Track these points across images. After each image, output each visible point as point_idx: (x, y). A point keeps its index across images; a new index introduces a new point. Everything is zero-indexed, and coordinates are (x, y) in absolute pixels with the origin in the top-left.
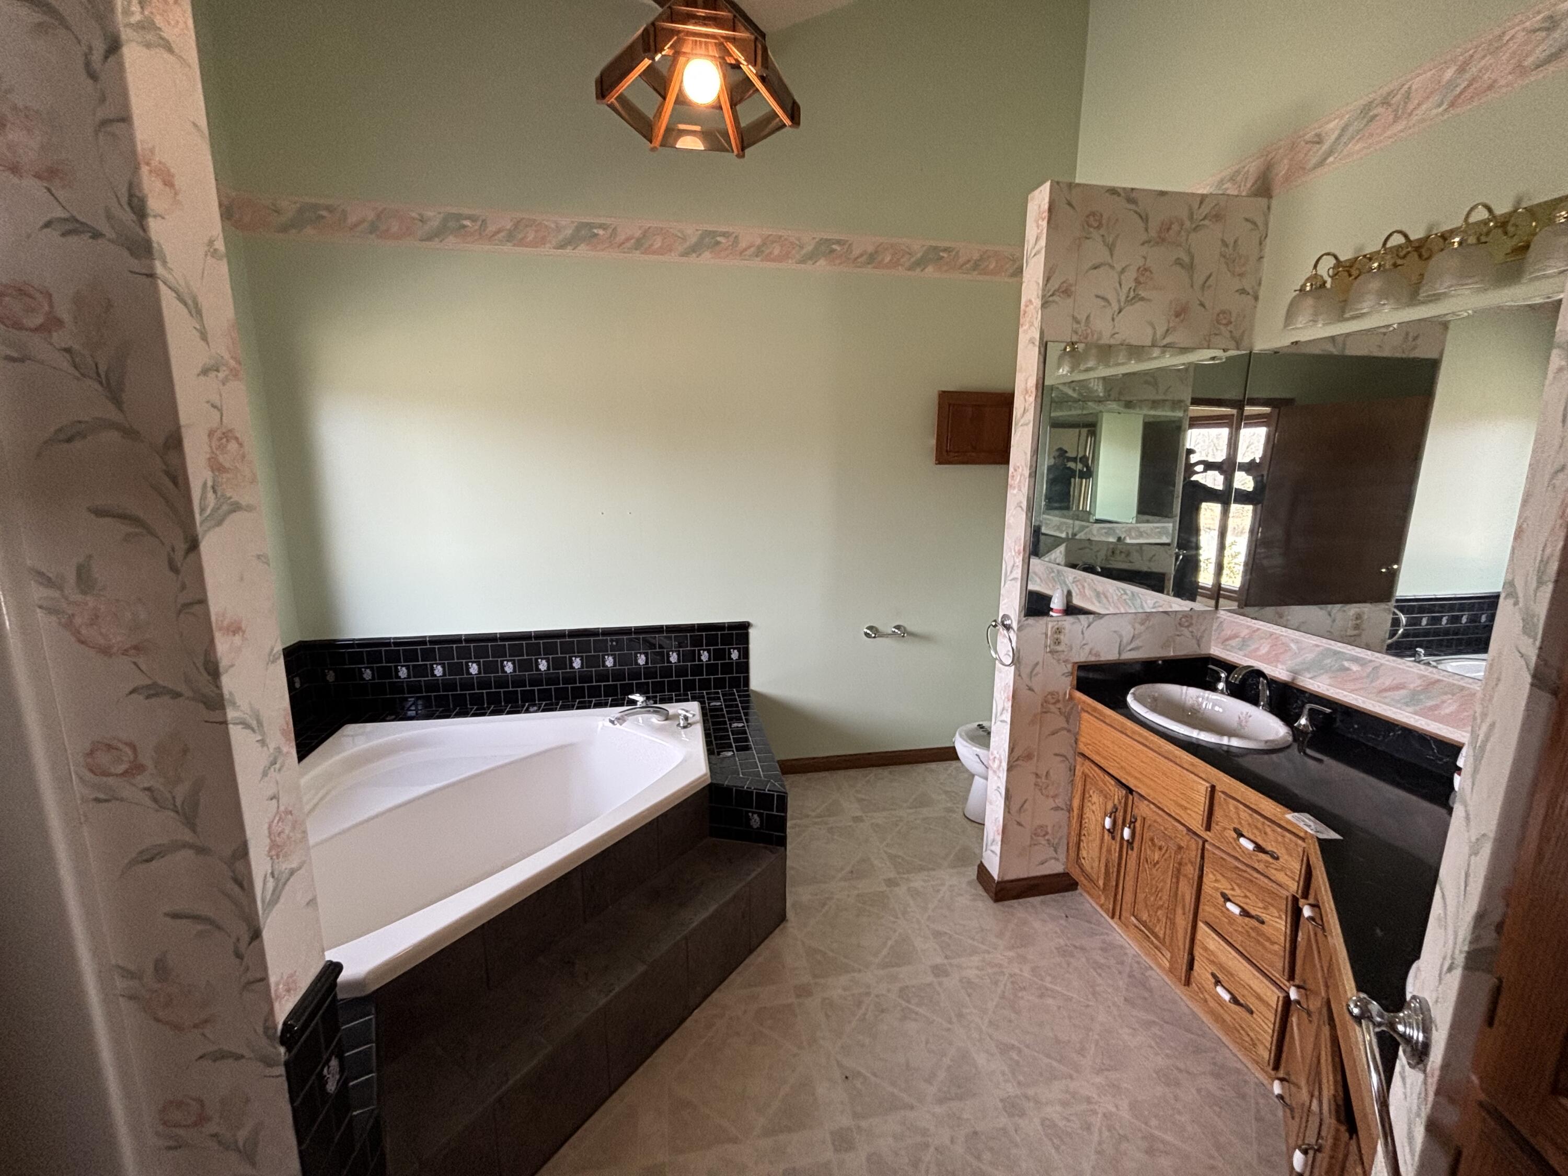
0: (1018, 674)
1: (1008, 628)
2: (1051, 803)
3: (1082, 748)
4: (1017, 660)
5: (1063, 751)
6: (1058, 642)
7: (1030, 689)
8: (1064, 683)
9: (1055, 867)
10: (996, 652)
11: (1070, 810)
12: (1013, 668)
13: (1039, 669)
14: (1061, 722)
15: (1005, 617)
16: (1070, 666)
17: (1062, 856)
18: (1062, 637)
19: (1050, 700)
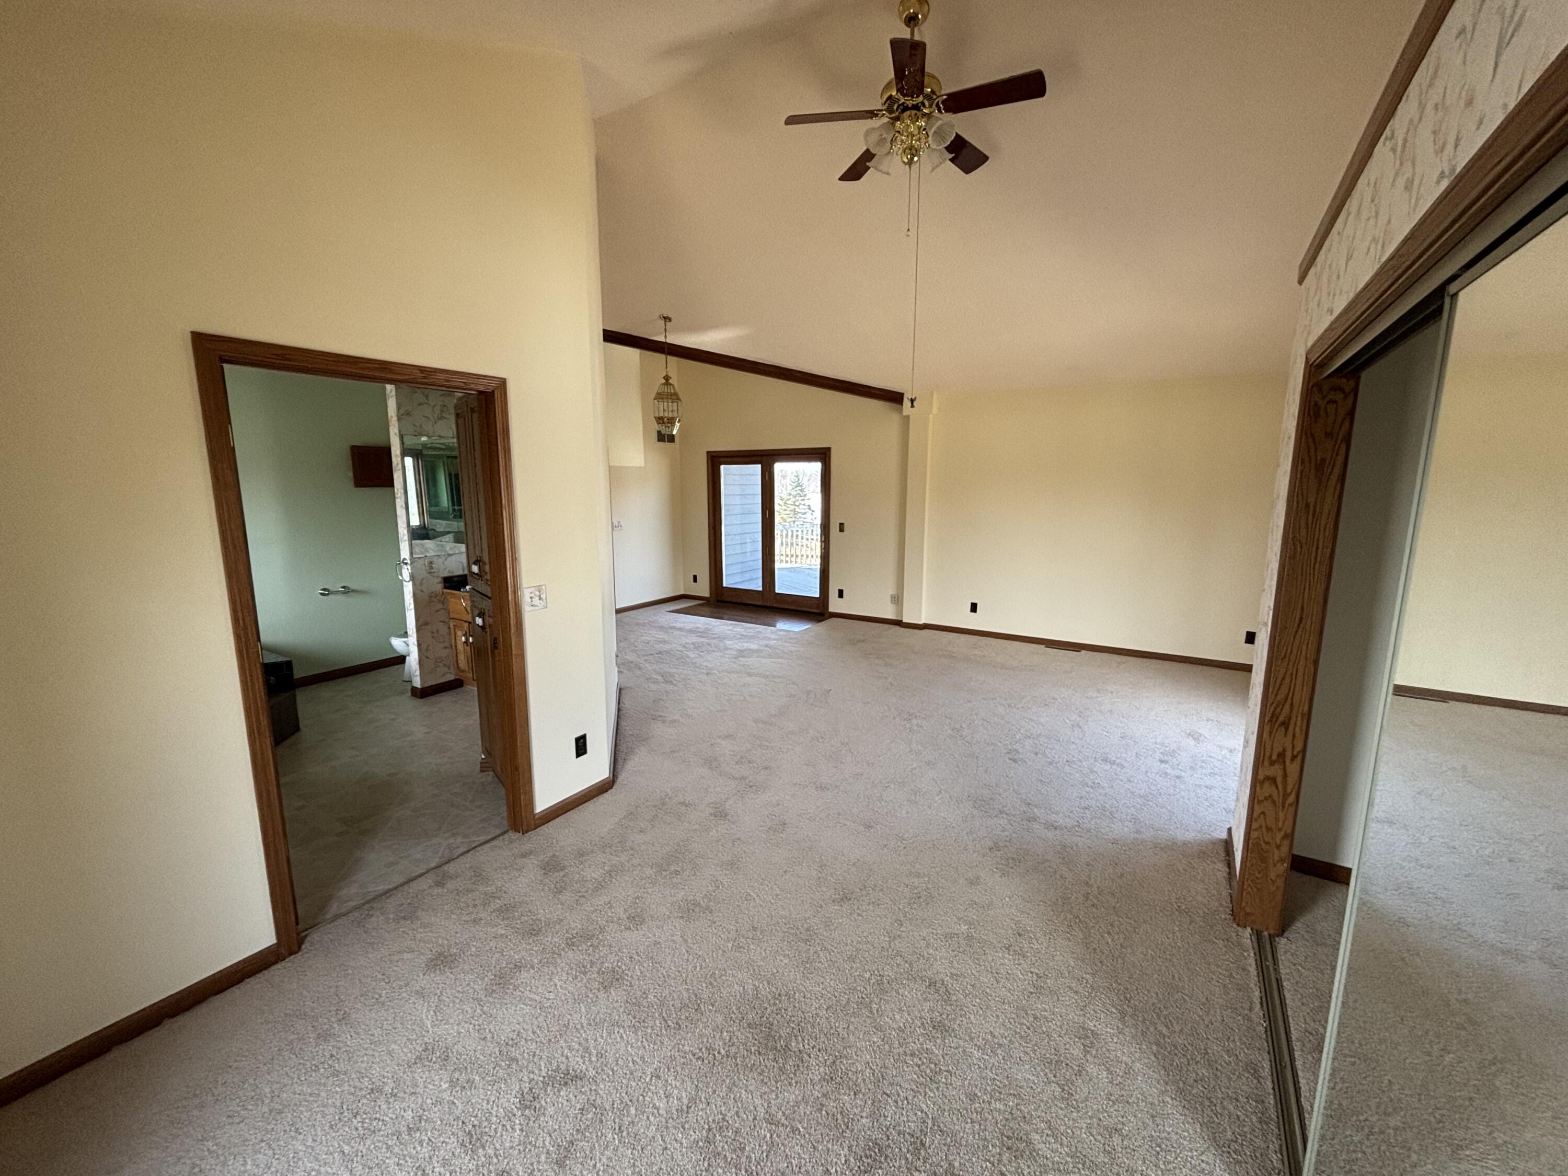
0: (414, 585)
1: (406, 564)
2: (442, 645)
3: (452, 615)
4: (412, 578)
5: (442, 619)
6: (432, 568)
7: (422, 591)
8: (439, 587)
9: (450, 677)
10: (401, 575)
11: (451, 646)
12: (411, 582)
13: (424, 581)
14: (440, 606)
15: (405, 559)
16: (440, 580)
17: (452, 670)
18: (434, 566)
19: (432, 596)
